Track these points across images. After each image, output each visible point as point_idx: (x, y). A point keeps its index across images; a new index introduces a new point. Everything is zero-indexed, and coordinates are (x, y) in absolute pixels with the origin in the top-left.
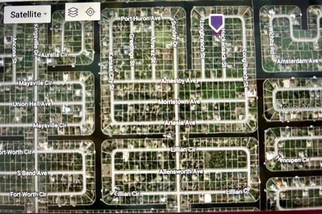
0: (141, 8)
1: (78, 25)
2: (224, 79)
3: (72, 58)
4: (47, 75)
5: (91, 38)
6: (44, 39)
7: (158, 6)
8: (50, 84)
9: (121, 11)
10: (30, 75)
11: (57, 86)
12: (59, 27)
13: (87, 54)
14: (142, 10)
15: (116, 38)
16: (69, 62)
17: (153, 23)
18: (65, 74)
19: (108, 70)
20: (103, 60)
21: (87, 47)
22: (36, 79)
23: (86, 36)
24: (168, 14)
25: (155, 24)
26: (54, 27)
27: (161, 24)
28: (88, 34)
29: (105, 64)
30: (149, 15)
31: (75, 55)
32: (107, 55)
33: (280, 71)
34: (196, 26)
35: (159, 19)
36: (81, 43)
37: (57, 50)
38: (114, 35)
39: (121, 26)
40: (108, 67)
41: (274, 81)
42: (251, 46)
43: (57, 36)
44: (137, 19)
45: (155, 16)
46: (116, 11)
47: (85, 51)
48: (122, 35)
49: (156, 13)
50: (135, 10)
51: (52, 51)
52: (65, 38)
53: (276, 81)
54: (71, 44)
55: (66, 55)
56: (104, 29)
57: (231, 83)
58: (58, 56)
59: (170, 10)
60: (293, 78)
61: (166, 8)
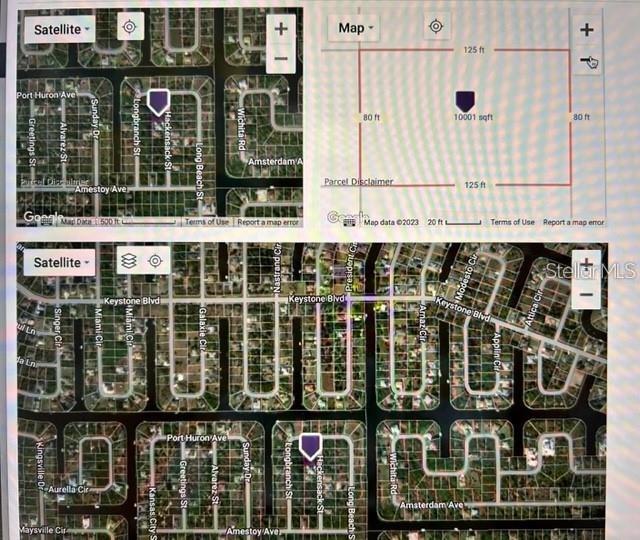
0: (197, 422)
1: (104, 446)
2: (168, 187)
3: (94, 494)
4: (58, 518)
5: (123, 466)
6: (52, 465)
7: (223, 419)
8: (64, 531)
9: (166, 426)
10: (34, 518)
11: (74, 535)
12: (75, 448)
13: (118, 489)
14: (199, 424)
15: (159, 466)
16: (92, 502)
17: (214, 444)
18: (85, 518)
19: (147, 513)
20: (141, 499)
21: (118, 479)
22: (42, 524)
23: (116, 463)
24: (237, 432)
25: (218, 447)
26: (67, 447)
27: (227, 447)
28: (119, 460)
29: (143, 505)
30: (210, 433)
31: (98, 490)
32: (147, 491)
33: (254, 177)
34: (280, 451)
35: (224, 439)
36: (108, 472)
37: (72, 483)
38: (157, 462)
39: (168, 449)
40: (148, 509)
41: (243, 191)
42: (210, 138)
43: (71, 461)
44: (191, 438)
45: (218, 434)
46: (160, 425)
47: (114, 484)
48: (170, 463)
49: (219, 430)
50: (188, 425)
51: (66, 484)
52: (84, 465)
53: (246, 191)
54: (93, 474)
55: (86, 490)
56: (142, 453)
57: (178, 193)
58: (74, 491)
59: (240, 426)
60: (272, 187)
61: (235, 423)
